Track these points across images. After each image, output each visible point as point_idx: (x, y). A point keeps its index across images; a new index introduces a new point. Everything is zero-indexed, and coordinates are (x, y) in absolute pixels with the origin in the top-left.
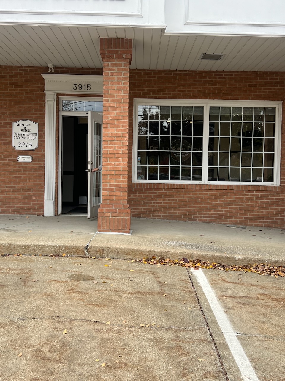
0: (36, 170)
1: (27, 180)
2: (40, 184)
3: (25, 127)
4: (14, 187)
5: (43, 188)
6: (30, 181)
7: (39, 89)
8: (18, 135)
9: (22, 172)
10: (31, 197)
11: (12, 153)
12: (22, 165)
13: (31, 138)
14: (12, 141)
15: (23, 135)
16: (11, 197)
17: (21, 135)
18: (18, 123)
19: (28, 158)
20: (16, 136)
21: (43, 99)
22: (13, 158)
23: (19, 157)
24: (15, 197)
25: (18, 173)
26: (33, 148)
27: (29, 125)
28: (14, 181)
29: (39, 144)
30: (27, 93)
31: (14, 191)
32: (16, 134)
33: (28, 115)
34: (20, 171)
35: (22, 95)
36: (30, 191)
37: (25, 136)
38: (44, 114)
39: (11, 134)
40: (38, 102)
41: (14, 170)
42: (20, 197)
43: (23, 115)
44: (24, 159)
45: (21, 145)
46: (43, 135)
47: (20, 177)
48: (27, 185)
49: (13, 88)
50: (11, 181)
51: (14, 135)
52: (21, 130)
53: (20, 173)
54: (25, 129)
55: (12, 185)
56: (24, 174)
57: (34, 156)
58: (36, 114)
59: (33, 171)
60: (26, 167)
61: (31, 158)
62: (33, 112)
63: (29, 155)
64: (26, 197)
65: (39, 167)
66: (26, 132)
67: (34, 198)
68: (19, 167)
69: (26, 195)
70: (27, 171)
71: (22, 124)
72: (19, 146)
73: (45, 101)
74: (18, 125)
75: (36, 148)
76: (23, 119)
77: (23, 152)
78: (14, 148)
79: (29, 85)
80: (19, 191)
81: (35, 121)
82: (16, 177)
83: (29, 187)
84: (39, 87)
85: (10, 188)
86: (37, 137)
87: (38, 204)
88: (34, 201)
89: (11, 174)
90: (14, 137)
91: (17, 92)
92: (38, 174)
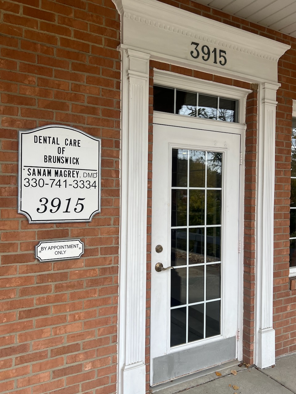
0: (95, 280)
1: (68, 318)
2: (106, 322)
3: (61, 150)
4: (24, 348)
5: (113, 330)
6: (77, 316)
7: (103, 37)
8: (39, 173)
9: (52, 294)
10: (79, 368)
11: (15, 235)
12: (52, 272)
13: (80, 184)
14: (16, 193)
15: (56, 173)
16: (15, 385)
17: (49, 173)
18: (38, 134)
19: (70, 247)
20: (31, 177)
21: (114, 69)
22: (19, 252)
23: (43, 245)
24: (29, 382)
25: (39, 299)
27: (75, 143)
28: (24, 328)
29: (104, 202)
30: (66, 43)
31: (22, 360)
32: (31, 171)
33: (70, 112)
34: (46, 289)
35: (48, 45)
36: (76, 347)
37: (63, 179)
38: (117, 114)
39: (16, 169)
40: (101, 76)
41: (24, 292)
42: (46, 376)
43: (54, 111)
44: (60, 250)
45: (49, 205)
46: (114, 175)
47: (44, 311)
48: (68, 330)
50: (13, 331)
51: (25, 174)
52: (48, 159)
53: (43, 298)
54: (61, 155)
55: (17, 342)
56: (57, 299)
57: (87, 238)
58: (93, 111)
59: (85, 285)
60: (64, 276)
61: (80, 245)
62: (86, 104)
63: (74, 238)
64: (64, 372)
65: (104, 271)
66: (65, 165)
67: (88, 368)
68: (42, 279)
69: (62, 364)
70: (68, 287)
71: (51, 139)
72: (42, 209)
74: (37, 140)
75: (95, 216)
76: (54, 121)
77: (55, 228)
78: (25, 217)
79: (72, 15)
80: (41, 356)
81: (92, 132)
82: (29, 314)
83: (73, 337)
84: (102, 31)
85: (10, 355)
86: (96, 179)
87: (100, 382)
88: (88, 376)
89: (12, 305)
90: (24, 182)
91: (35, 30)
92: (100, 291)
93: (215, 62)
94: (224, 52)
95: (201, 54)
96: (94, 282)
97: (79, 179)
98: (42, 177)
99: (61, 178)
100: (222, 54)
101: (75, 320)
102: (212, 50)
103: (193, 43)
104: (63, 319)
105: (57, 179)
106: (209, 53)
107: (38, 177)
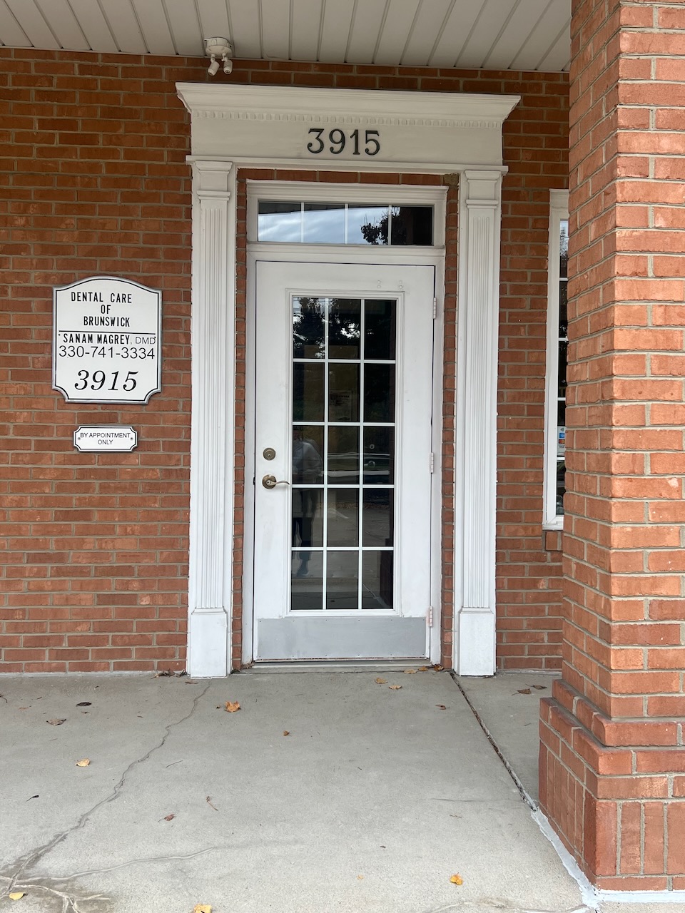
0: (156, 484)
1: (118, 530)
2: (172, 544)
3: (105, 309)
4: (61, 558)
5: (184, 557)
6: (129, 529)
7: (165, 151)
8: (78, 338)
9: (96, 495)
10: (132, 599)
11: (50, 417)
12: (96, 466)
13: (131, 353)
14: (49, 365)
15: (99, 339)
16: (50, 600)
17: (90, 338)
18: (75, 290)
19: (117, 435)
20: (68, 344)
21: (182, 191)
22: (55, 438)
23: (83, 431)
24: (67, 601)
25: (79, 499)
26: (139, 394)
27: (124, 298)
28: (61, 533)
29: (164, 378)
30: (113, 168)
31: (59, 572)
32: (68, 337)
33: (118, 258)
34: (88, 488)
35: (91, 175)
36: (128, 571)
37: (108, 346)
38: (186, 253)
39: (49, 335)
40: (162, 204)
41: (61, 488)
42: (88, 598)
43: (98, 259)
44: (105, 439)
45: (90, 380)
46: (183, 340)
47: (86, 516)
48: (117, 546)
49: (56, 144)
50: (48, 533)
51: (60, 340)
52: (88, 321)
53: (85, 498)
54: (105, 315)
55: (52, 549)
56: (103, 502)
57: (144, 427)
58: (151, 253)
59: (140, 488)
60: (111, 474)
61: (132, 435)
62: (141, 245)
63: (124, 424)
64: (111, 599)
65: (168, 473)
66: (111, 328)
67: (145, 602)
68: (83, 474)
69: (110, 589)
70: (117, 489)
71: (93, 295)
72: (82, 384)
73: (187, 199)
74: (75, 297)
75: (153, 396)
76: (98, 271)
77: (99, 410)
78: (60, 394)
79: (121, 131)
80: (81, 572)
81: (148, 283)
82: (67, 516)
83: (124, 556)
84: (162, 142)
85: (44, 562)
86: (155, 346)
87: (162, 626)
88: (144, 612)
89: (47, 502)
90: (60, 351)
91: (74, 160)
92: (163, 500)
93: (357, 152)
94: (376, 132)
95: (328, 144)
96: (153, 487)
97: (129, 347)
98: (81, 344)
99: (105, 345)
100: (371, 136)
101: (126, 534)
102: (349, 133)
103: (312, 130)
104: (111, 530)
105: (100, 346)
106: (343, 140)
107: (76, 345)
